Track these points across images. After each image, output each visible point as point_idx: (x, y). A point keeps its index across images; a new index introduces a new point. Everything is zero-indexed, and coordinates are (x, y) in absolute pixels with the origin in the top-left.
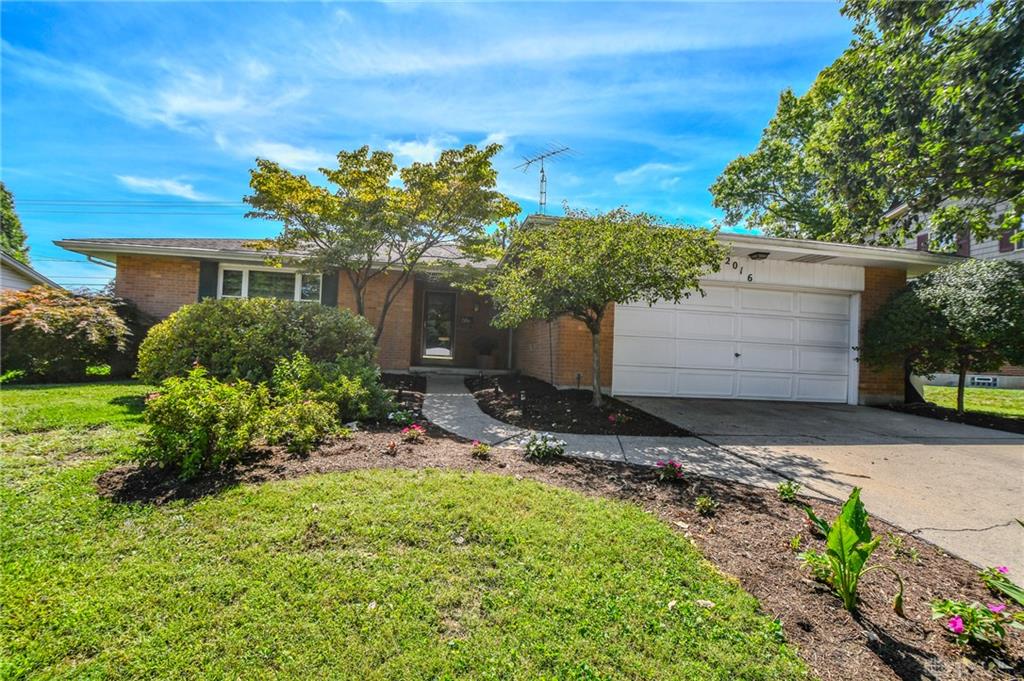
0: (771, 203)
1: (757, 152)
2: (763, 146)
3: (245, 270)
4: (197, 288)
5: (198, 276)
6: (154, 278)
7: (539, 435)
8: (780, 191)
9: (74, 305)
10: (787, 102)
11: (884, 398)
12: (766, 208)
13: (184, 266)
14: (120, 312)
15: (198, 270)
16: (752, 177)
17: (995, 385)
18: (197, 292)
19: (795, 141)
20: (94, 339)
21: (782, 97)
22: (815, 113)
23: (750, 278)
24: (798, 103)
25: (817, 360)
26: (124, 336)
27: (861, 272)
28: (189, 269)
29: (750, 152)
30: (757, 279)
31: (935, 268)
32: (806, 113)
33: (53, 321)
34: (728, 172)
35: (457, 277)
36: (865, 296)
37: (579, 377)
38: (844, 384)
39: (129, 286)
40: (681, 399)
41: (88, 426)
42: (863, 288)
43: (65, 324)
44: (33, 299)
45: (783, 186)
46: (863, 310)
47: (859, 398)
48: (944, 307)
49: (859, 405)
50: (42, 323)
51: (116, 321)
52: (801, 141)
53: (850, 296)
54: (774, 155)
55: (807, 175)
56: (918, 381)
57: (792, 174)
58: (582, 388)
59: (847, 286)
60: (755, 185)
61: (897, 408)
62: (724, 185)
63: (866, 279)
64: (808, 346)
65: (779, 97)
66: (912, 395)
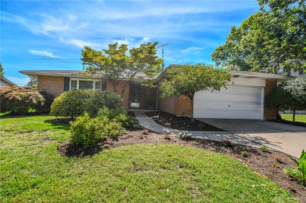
0: (229, 60)
1: (225, 44)
2: (227, 43)
3: (78, 80)
4: (63, 86)
5: (63, 82)
6: (50, 83)
7: (184, 132)
8: (232, 56)
9: (27, 91)
10: (234, 30)
11: (271, 118)
12: (227, 61)
13: (59, 79)
14: (42, 93)
15: (64, 80)
16: (223, 52)
17: (297, 113)
18: (63, 87)
19: (235, 41)
20: (34, 102)
21: (232, 28)
22: (242, 33)
23: (233, 83)
24: (237, 30)
25: (251, 107)
26: (43, 101)
27: (265, 81)
28: (61, 80)
29: (223, 44)
30: (235, 83)
31: (287, 80)
32: (239, 33)
33: (21, 96)
34: (216, 50)
35: (144, 82)
36: (265, 88)
37: (184, 113)
38: (259, 113)
39: (42, 85)
40: (213, 119)
41: (43, 130)
42: (265, 86)
43: (25, 97)
44: (14, 90)
45: (232, 55)
46: (265, 92)
47: (264, 118)
48: (291, 92)
49: (264, 120)
50: (18, 97)
51: (40, 96)
52: (237, 41)
53: (261, 88)
54: (230, 45)
55: (240, 51)
56: (279, 112)
57: (235, 51)
58: (184, 116)
59: (260, 85)
60: (224, 54)
61: (275, 121)
62: (215, 54)
63: (266, 83)
64: (249, 103)
65: (231, 28)
66: (279, 117)
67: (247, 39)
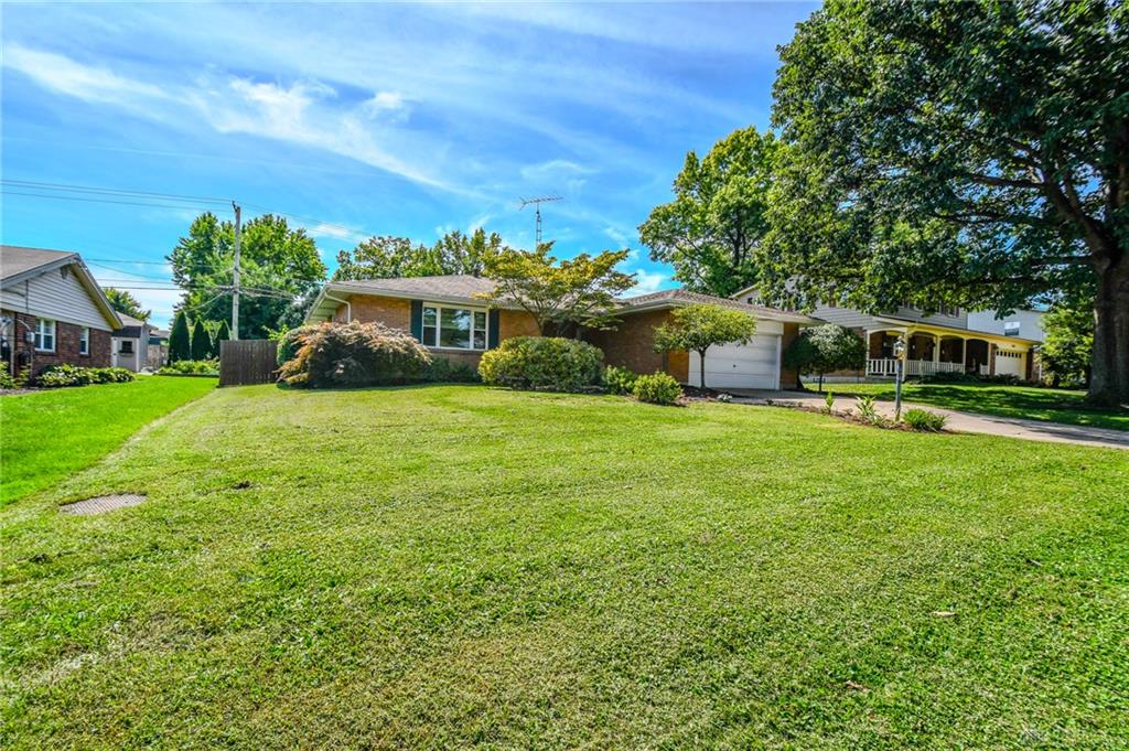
0: (681, 245)
1: (676, 204)
3: (438, 307)
4: (409, 320)
5: (409, 312)
10: (692, 163)
11: (789, 386)
13: (402, 303)
15: (409, 308)
18: (410, 322)
19: (695, 193)
21: (689, 158)
22: (713, 177)
24: (700, 165)
25: (763, 368)
27: (782, 325)
28: (404, 307)
31: (813, 326)
32: (707, 175)
34: (654, 217)
36: (783, 337)
38: (774, 380)
42: (782, 333)
46: (783, 344)
47: (780, 385)
48: (818, 345)
49: (778, 389)
52: (699, 193)
53: (778, 337)
56: (803, 378)
57: (699, 225)
59: (776, 332)
61: (796, 390)
62: (650, 227)
63: (784, 329)
64: (760, 361)
65: (686, 157)
66: (800, 384)
67: (727, 197)
